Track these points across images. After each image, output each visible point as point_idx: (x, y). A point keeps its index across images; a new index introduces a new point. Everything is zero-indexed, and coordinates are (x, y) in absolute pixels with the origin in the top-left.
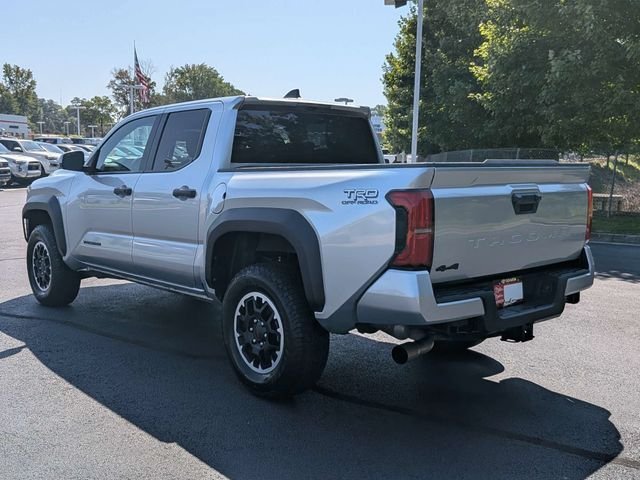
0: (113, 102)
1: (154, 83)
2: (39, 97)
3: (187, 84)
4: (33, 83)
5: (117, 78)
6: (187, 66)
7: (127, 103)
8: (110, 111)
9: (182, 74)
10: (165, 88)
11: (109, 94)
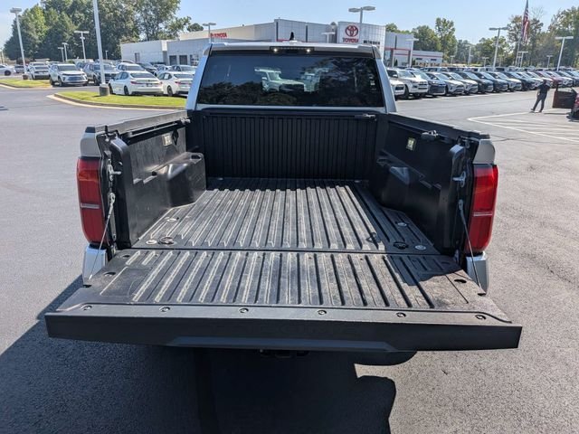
0: (507, 40)
1: (542, 24)
2: (458, 39)
3: (571, 23)
4: (453, 30)
5: (513, 22)
6: (573, 8)
7: (517, 40)
8: (504, 46)
9: (567, 14)
10: (550, 27)
11: (504, 34)
